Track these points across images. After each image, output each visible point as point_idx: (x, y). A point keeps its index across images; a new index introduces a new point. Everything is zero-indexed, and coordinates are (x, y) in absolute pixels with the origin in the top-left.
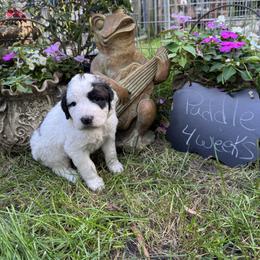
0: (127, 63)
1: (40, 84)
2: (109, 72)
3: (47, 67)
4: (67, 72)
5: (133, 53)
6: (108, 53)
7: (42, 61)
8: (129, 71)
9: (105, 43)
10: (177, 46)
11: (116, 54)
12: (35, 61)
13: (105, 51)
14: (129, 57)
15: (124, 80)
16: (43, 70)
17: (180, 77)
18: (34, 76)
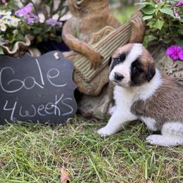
0: (100, 27)
1: (11, 46)
2: (81, 35)
3: (19, 29)
4: (38, 35)
5: (107, 17)
6: (81, 16)
7: (14, 22)
8: (102, 35)
9: (79, 5)
10: (153, 8)
11: (89, 17)
12: (7, 22)
13: (78, 14)
14: (103, 21)
15: (97, 45)
16: (15, 32)
17: (155, 43)
18: (5, 37)
